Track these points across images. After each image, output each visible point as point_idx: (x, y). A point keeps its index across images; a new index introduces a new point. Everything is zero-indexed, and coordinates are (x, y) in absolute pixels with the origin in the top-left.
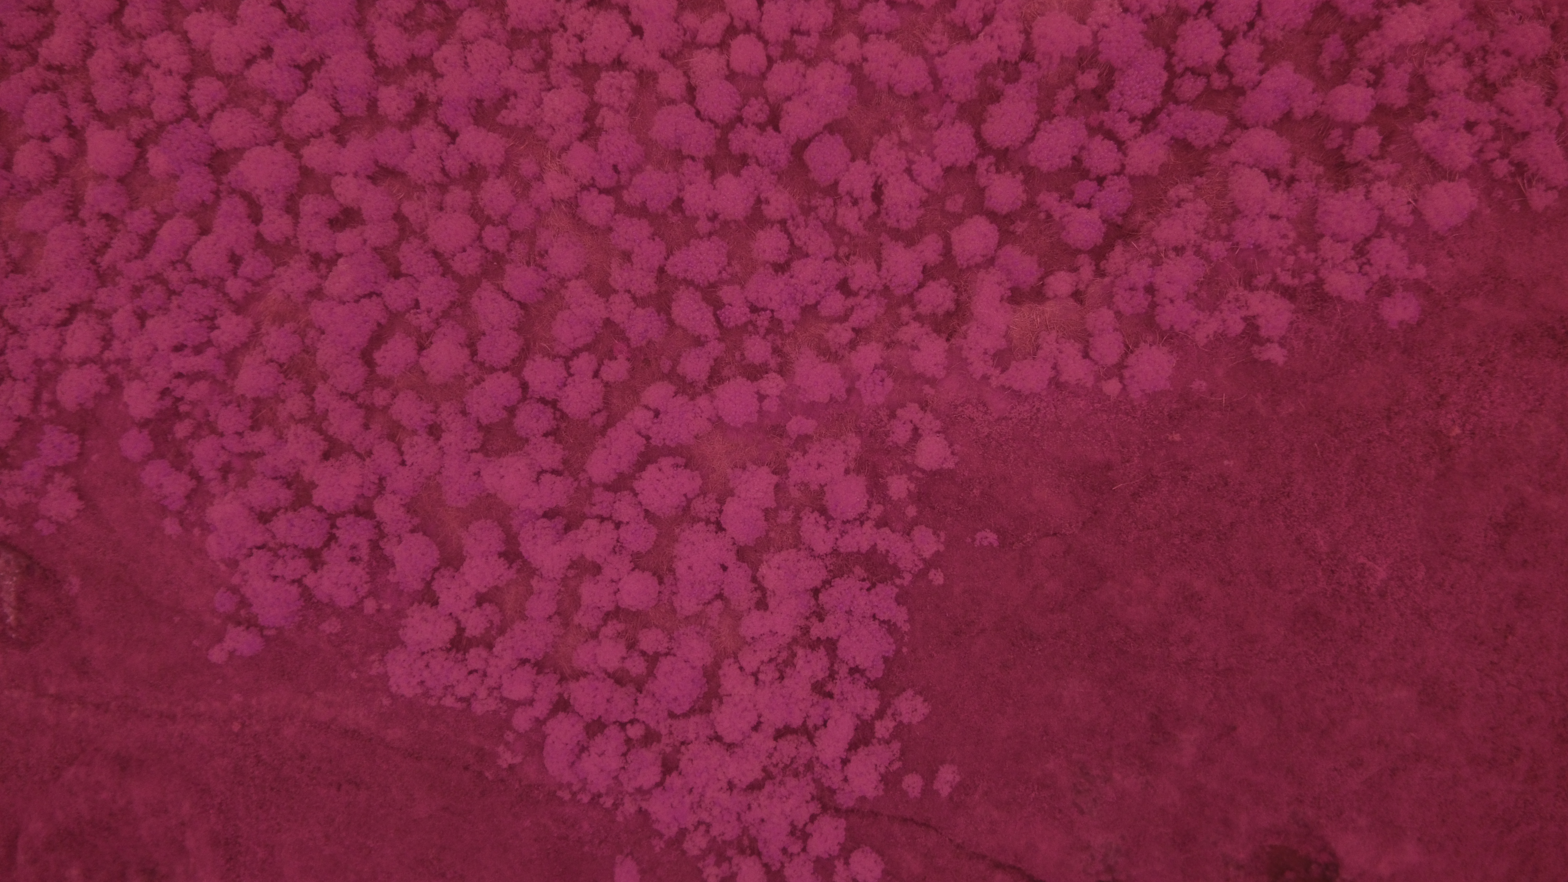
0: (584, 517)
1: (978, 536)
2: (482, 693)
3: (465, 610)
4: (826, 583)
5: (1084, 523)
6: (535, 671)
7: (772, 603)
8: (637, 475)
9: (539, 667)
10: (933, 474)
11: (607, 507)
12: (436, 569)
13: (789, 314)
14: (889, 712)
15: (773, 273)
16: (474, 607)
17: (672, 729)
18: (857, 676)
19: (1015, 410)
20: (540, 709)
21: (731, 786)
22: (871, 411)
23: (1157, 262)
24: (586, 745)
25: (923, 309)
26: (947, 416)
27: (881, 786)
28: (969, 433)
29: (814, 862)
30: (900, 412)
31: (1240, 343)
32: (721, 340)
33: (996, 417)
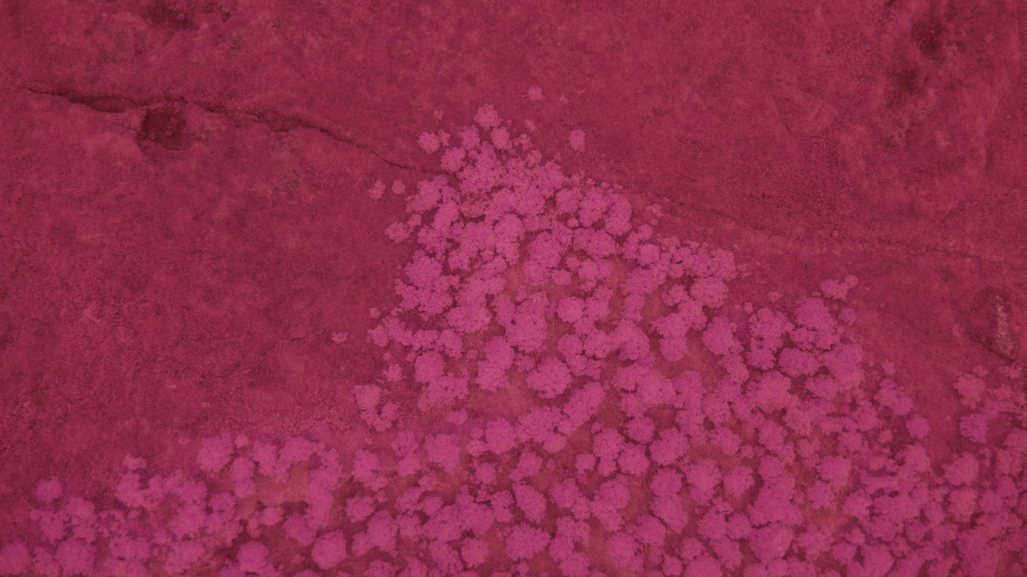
0: (606, 359)
1: (344, 339)
2: (672, 249)
3: (685, 302)
4: (446, 310)
5: (274, 346)
6: (639, 261)
7: (483, 299)
8: (570, 387)
9: (636, 264)
10: (370, 382)
11: (590, 365)
12: (705, 329)
13: (464, 499)
14: (411, 230)
15: (473, 530)
16: (679, 303)
17: (549, 223)
18: (431, 252)
19: (310, 425)
20: (634, 238)
21: (512, 189)
22: (410, 426)
23: (202, 530)
24: (605, 216)
25: (368, 500)
26: (357, 422)
27: (418, 187)
28: (343, 410)
29: (461, 145)
30: (389, 425)
31: (153, 470)
32: (512, 481)
33: (324, 421)
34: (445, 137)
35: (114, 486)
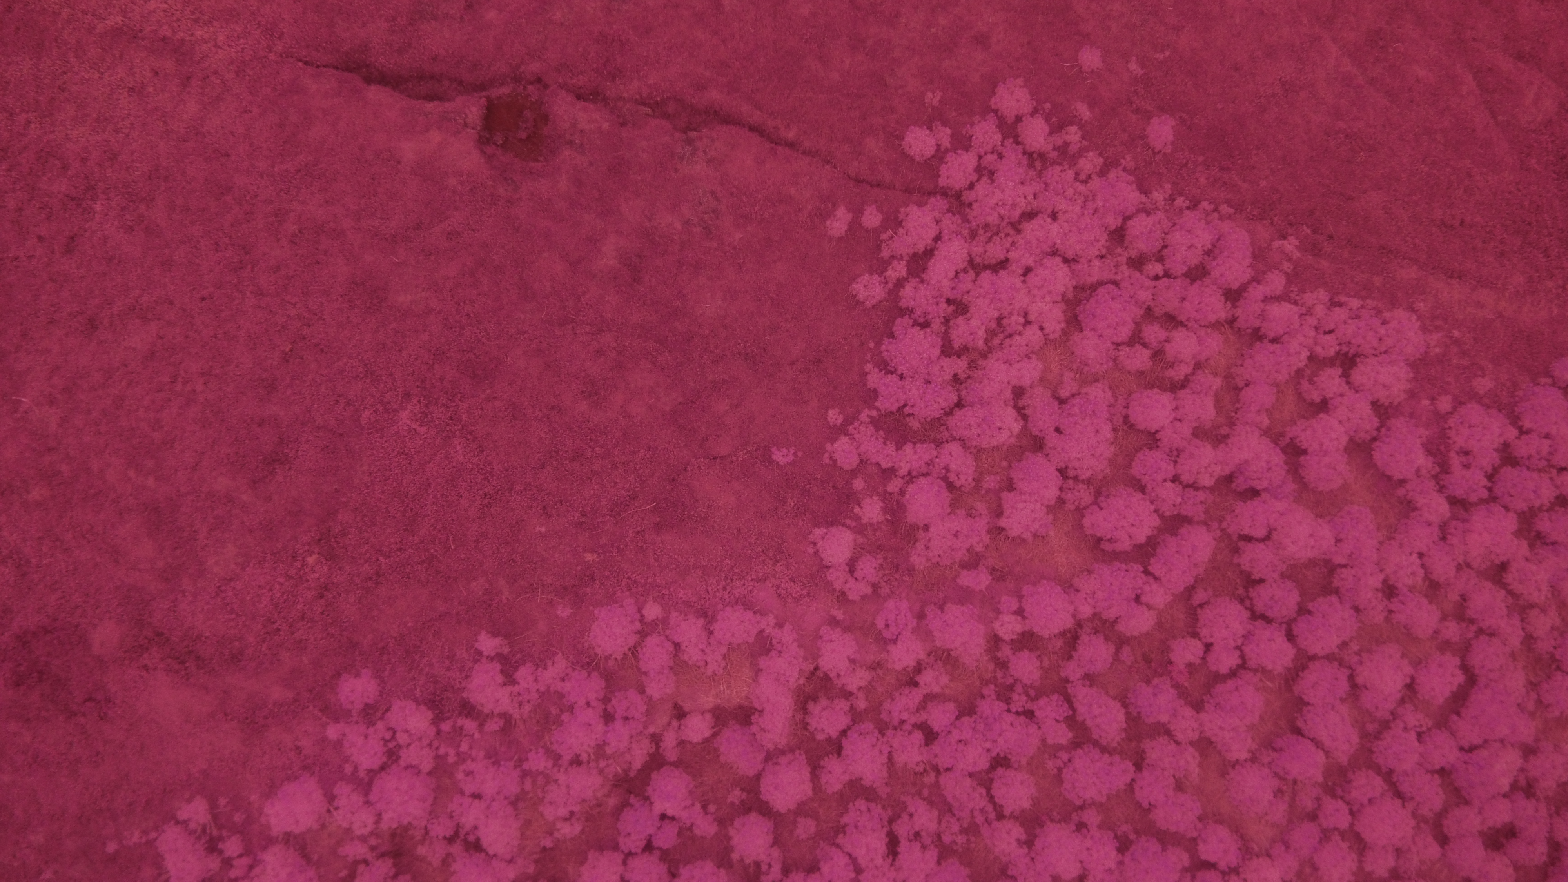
0: (1212, 489)
1: (791, 458)
2: (1320, 310)
3: (1342, 395)
4: (948, 413)
5: (685, 470)
6: (1263, 331)
7: (1008, 394)
8: (1156, 532)
9: (1257, 335)
10: (835, 523)
11: (1189, 498)
12: (1374, 439)
13: (989, 707)
14: (890, 285)
15: (1009, 756)
16: (1331, 399)
17: (1114, 271)
18: (921, 320)
19: (749, 588)
20: (1257, 292)
21: (1054, 216)
22: (897, 593)
23: (600, 749)
24: (1206, 257)
25: (843, 705)
26: (817, 585)
27: (901, 216)
28: (796, 566)
29: (971, 146)
30: (869, 590)
31: (519, 656)
32: (1067, 681)
33: (768, 582)
34: (945, 135)
35: (460, 682)
